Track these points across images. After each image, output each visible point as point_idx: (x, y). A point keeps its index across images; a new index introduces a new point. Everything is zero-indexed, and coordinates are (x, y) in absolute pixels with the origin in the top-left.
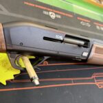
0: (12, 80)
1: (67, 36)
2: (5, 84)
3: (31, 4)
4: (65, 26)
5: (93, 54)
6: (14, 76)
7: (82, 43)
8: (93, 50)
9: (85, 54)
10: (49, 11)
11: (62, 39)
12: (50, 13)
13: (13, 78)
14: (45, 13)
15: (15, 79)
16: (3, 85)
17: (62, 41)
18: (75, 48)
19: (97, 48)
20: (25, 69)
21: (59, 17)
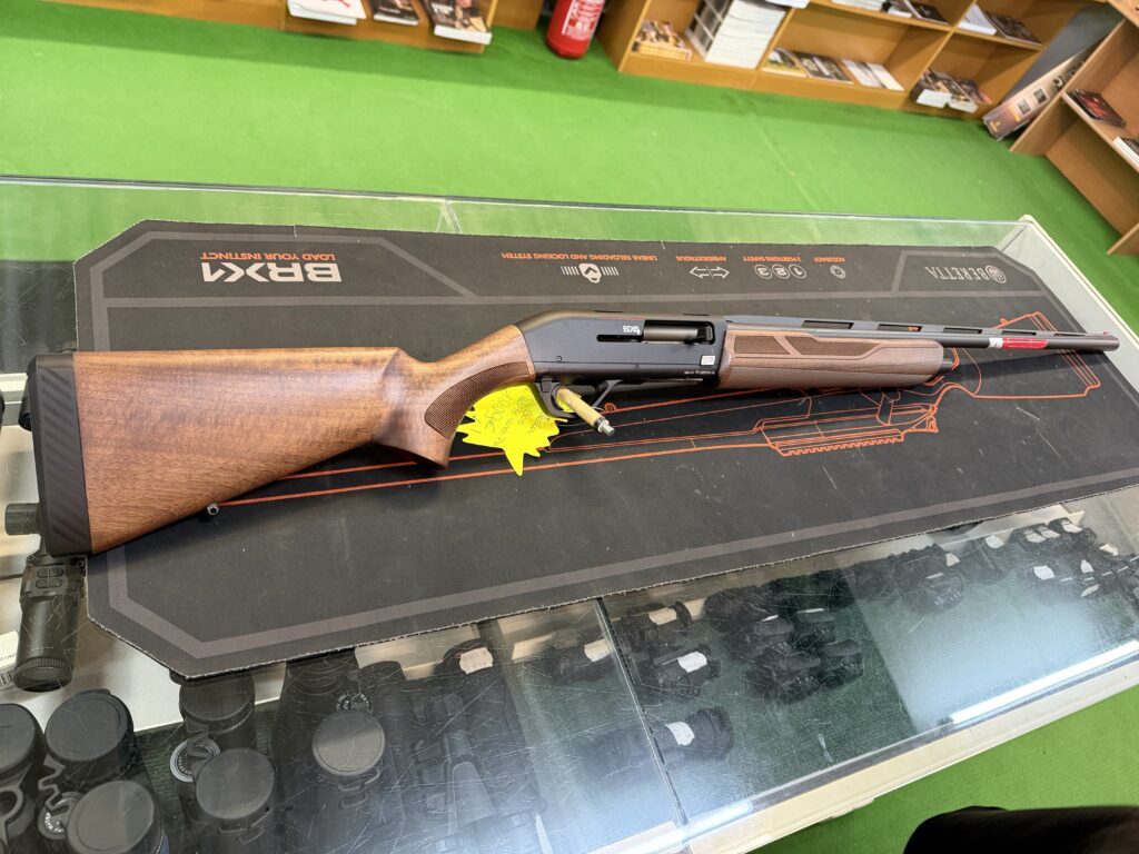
0: (547, 448)
1: (649, 324)
2: (538, 455)
3: (520, 256)
4: (637, 298)
5: (731, 357)
6: (550, 438)
7: (694, 332)
8: (729, 344)
9: (709, 360)
10: (577, 263)
11: (638, 332)
12: (583, 267)
13: (548, 444)
14: (569, 271)
15: (552, 446)
16: (535, 458)
17: (640, 338)
18: (675, 349)
19: (739, 339)
20: (574, 414)
21: (613, 271)
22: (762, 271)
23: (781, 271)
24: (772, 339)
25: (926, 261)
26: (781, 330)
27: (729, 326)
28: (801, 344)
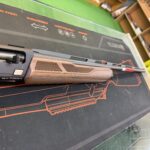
19: (39, 63)
22: (60, 32)
23: (67, 33)
24: (56, 64)
25: (108, 40)
26: (61, 60)
27: (35, 54)
28: (68, 67)
